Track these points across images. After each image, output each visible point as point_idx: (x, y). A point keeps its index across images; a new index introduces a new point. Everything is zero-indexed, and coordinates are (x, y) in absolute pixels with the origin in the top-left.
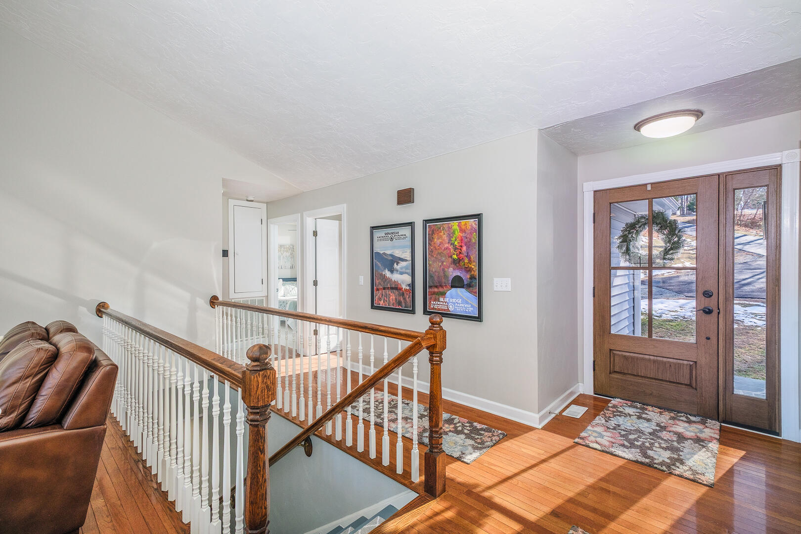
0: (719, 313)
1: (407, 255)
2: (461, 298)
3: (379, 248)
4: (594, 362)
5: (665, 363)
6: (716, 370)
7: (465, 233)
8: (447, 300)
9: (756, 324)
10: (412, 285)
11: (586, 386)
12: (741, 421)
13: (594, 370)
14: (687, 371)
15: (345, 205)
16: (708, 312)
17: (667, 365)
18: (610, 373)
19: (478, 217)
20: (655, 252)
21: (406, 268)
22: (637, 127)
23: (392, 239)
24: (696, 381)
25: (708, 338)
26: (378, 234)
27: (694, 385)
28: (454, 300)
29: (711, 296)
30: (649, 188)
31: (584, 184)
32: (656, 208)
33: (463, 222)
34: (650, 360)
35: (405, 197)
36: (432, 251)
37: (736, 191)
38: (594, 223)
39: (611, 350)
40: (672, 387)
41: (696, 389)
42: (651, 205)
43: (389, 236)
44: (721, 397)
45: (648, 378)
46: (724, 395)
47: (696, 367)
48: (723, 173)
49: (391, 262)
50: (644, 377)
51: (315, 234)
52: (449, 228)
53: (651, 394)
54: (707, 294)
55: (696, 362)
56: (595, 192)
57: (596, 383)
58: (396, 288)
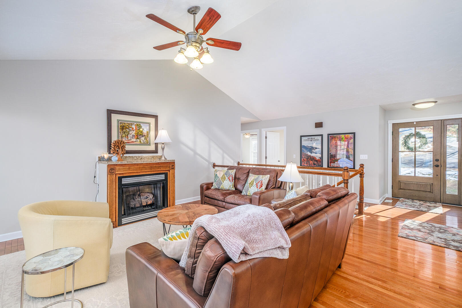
0: (441, 167)
1: (319, 146)
2: (346, 162)
3: (304, 143)
4: (392, 186)
5: (421, 184)
6: (440, 186)
7: (348, 139)
8: (339, 163)
9: (449, 179)
10: (322, 158)
11: (389, 195)
12: (449, 203)
13: (392, 188)
14: (429, 187)
15: (286, 127)
16: (437, 166)
17: (422, 185)
18: (399, 189)
19: (354, 133)
20: (417, 146)
21: (319, 151)
22: (414, 105)
23: (311, 141)
24: (433, 190)
25: (437, 175)
26: (303, 138)
27: (432, 192)
28: (342, 163)
29: (438, 161)
30: (415, 123)
31: (389, 121)
32: (417, 131)
33: (347, 135)
34: (415, 183)
35: (319, 125)
36: (332, 145)
37: (447, 126)
38: (392, 135)
39: (399, 181)
40: (424, 193)
41: (433, 193)
42: (415, 129)
43: (310, 139)
44: (442, 195)
45: (414, 190)
46: (443, 194)
47: (433, 186)
48: (443, 120)
49: (311, 149)
50: (413, 190)
51: (266, 138)
52: (340, 137)
53: (415, 196)
54: (437, 160)
55: (432, 184)
56: (393, 124)
57: (393, 193)
58: (313, 159)
